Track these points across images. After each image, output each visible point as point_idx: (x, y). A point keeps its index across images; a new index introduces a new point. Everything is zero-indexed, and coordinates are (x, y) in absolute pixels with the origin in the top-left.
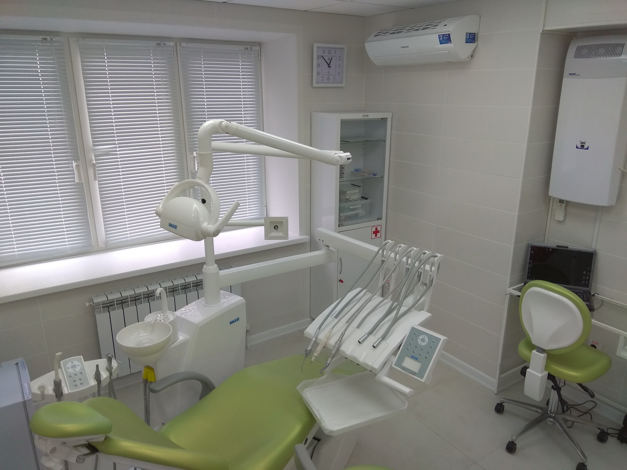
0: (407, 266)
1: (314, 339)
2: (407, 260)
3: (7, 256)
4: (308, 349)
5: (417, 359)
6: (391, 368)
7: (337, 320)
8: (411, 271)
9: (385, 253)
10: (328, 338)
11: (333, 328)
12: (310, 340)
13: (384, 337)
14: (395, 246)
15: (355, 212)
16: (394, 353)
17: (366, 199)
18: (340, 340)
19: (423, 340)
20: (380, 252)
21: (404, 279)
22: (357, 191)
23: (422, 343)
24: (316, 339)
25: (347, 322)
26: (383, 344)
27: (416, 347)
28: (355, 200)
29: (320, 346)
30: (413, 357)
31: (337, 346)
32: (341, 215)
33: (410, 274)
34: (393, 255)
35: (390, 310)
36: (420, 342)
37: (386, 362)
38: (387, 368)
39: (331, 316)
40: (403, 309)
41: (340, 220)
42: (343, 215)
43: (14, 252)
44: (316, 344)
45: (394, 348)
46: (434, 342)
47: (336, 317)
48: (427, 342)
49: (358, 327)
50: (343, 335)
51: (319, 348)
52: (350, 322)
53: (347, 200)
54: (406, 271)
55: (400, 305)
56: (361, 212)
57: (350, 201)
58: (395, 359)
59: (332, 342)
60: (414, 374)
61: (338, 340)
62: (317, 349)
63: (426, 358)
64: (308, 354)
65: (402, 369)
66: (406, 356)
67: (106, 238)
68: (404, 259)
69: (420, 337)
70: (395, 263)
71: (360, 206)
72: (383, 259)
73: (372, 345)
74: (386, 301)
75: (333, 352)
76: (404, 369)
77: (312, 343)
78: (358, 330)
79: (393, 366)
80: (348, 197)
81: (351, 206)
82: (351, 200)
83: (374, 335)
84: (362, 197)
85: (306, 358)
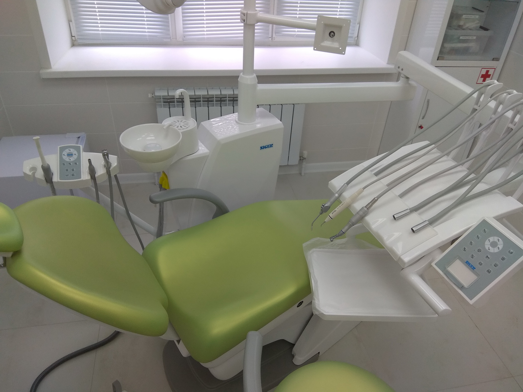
0: (511, 126)
1: (337, 195)
2: (514, 117)
3: (93, 34)
4: (326, 205)
5: (474, 268)
6: (430, 266)
7: (375, 178)
8: (514, 134)
9: (481, 99)
10: (355, 199)
11: (364, 188)
12: (332, 194)
13: (432, 222)
14: (502, 90)
15: (465, 45)
16: (442, 247)
17: (486, 29)
18: (368, 207)
19: (494, 244)
20: (475, 95)
21: (498, 144)
22: (477, 17)
23: (490, 248)
24: (340, 195)
25: (388, 185)
26: (429, 231)
27: (479, 251)
28: (470, 29)
29: (340, 206)
30: (467, 263)
31: (361, 213)
32: (446, 45)
33: (510, 138)
34: (492, 104)
35: (460, 183)
36: (487, 245)
37: (424, 256)
38: (422, 265)
39: (370, 171)
40: (481, 187)
41: (441, 52)
42: (448, 46)
43: (98, 30)
44: (338, 201)
45: (443, 242)
46: (512, 253)
47: (377, 174)
48: (500, 249)
49: (402, 196)
50: (374, 201)
51: (338, 209)
52: (392, 185)
53: (460, 27)
54: (505, 133)
55: (478, 180)
56: (473, 45)
57: (464, 29)
58: (439, 256)
59: (358, 206)
60: (462, 287)
61: (366, 207)
62: (336, 209)
63: (489, 272)
64: (325, 210)
65: (445, 274)
66: (458, 258)
67: (184, 32)
68: (510, 114)
69: (492, 239)
70: (493, 116)
71: (475, 38)
72: (476, 107)
73: (411, 227)
74: (459, 168)
75: (354, 220)
76: (448, 274)
77: (332, 200)
78: (400, 201)
79: (433, 264)
80: (461, 23)
81: (463, 36)
82: (464, 27)
83: (420, 214)
84: (481, 27)
85: (321, 215)
